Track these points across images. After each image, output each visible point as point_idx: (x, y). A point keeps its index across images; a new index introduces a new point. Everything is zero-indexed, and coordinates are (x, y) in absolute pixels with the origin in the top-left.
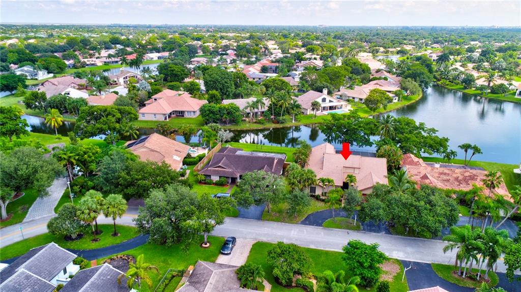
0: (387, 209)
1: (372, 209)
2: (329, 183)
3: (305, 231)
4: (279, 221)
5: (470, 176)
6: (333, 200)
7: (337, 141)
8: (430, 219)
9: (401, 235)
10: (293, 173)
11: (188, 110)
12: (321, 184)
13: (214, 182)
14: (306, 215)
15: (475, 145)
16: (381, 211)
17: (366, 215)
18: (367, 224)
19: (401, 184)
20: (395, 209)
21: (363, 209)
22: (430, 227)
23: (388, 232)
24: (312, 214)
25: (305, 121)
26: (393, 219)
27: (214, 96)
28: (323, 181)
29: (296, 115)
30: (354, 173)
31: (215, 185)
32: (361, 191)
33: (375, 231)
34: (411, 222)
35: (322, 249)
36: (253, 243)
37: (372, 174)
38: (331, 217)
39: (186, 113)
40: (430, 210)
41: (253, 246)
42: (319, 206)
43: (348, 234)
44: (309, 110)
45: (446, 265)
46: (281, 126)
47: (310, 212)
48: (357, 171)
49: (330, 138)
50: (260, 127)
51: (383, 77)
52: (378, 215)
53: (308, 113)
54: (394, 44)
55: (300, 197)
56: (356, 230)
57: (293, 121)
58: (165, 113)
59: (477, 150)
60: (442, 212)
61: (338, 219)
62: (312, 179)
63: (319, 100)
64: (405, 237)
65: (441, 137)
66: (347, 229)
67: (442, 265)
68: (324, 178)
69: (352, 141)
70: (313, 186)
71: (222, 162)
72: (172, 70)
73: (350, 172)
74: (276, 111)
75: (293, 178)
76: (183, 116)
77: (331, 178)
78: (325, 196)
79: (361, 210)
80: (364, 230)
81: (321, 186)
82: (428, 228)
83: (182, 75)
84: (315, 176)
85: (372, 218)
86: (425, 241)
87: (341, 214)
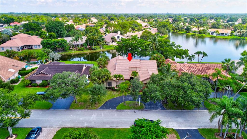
0: (162, 91)
1: (151, 92)
2: (120, 77)
3: (103, 114)
4: (83, 109)
5: (206, 67)
6: (122, 89)
7: (126, 55)
8: (193, 95)
9: (172, 109)
10: (94, 72)
11: (34, 44)
12: (115, 79)
13: (38, 85)
14: (105, 102)
15: (203, 52)
16: (158, 93)
17: (147, 97)
18: (148, 104)
19: (169, 73)
20: (167, 91)
21: (144, 93)
22: (194, 101)
23: (163, 108)
24: (109, 101)
25: (107, 49)
26: (166, 98)
27: (52, 35)
28: (116, 76)
29: (103, 45)
30: (137, 70)
31: (39, 87)
32: (142, 81)
33: (153, 108)
34: (180, 99)
35: (115, 127)
36: (58, 130)
37: (149, 71)
38: (122, 101)
39: (33, 46)
40: (192, 88)
41: (56, 133)
42: (114, 95)
43: (135, 113)
44: (110, 43)
45: (208, 129)
46: (94, 51)
47: (107, 100)
48: (138, 69)
49: (122, 54)
50: (81, 52)
51: (149, 28)
52: (156, 96)
53: (110, 45)
54: (152, 18)
55: (98, 89)
56: (141, 109)
57: (101, 49)
58: (19, 46)
59: (205, 55)
60: (201, 89)
61: (127, 102)
62: (108, 75)
63: (116, 37)
64: (175, 111)
65: (184, 49)
66: (134, 109)
67: (205, 129)
68: (117, 74)
69: (134, 55)
70: (109, 81)
71: (44, 70)
72: (31, 26)
73: (134, 70)
74: (90, 43)
75: (94, 76)
76: (32, 49)
77: (121, 74)
78: (118, 87)
79: (143, 94)
80: (146, 108)
81: (114, 80)
82: (193, 102)
83: (37, 28)
84: (110, 73)
85: (151, 99)
86: (189, 112)
87: (130, 98)
